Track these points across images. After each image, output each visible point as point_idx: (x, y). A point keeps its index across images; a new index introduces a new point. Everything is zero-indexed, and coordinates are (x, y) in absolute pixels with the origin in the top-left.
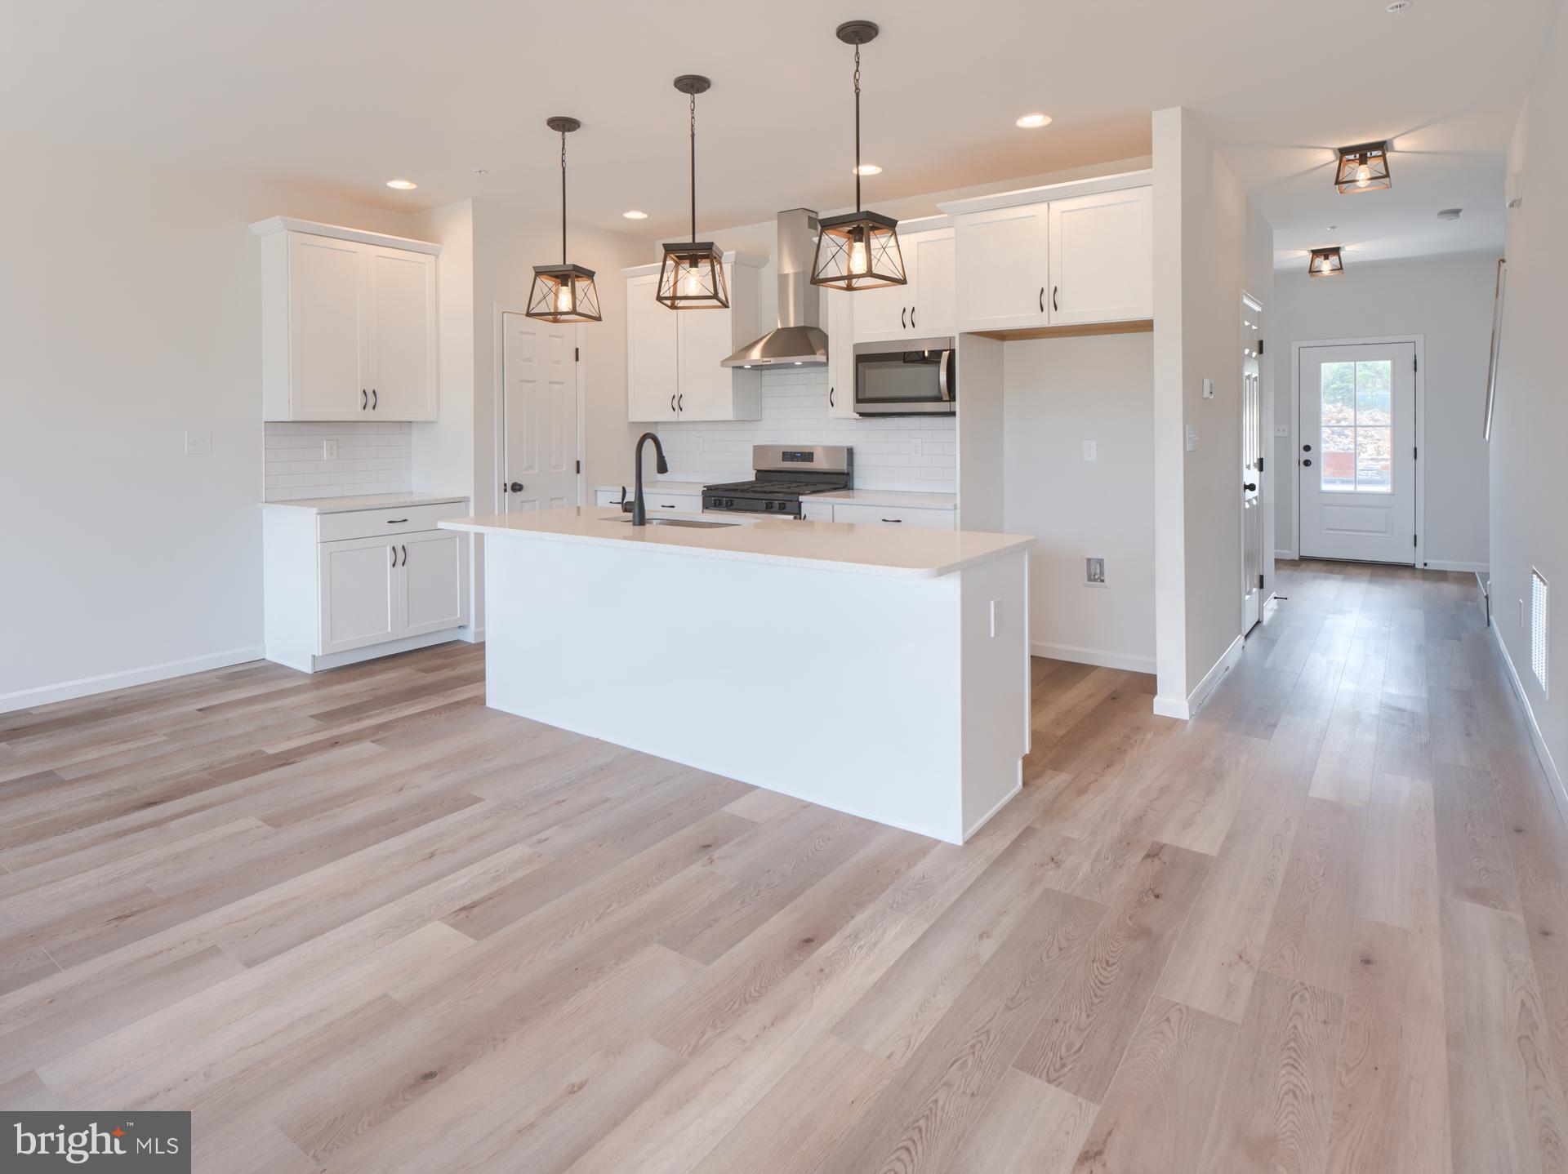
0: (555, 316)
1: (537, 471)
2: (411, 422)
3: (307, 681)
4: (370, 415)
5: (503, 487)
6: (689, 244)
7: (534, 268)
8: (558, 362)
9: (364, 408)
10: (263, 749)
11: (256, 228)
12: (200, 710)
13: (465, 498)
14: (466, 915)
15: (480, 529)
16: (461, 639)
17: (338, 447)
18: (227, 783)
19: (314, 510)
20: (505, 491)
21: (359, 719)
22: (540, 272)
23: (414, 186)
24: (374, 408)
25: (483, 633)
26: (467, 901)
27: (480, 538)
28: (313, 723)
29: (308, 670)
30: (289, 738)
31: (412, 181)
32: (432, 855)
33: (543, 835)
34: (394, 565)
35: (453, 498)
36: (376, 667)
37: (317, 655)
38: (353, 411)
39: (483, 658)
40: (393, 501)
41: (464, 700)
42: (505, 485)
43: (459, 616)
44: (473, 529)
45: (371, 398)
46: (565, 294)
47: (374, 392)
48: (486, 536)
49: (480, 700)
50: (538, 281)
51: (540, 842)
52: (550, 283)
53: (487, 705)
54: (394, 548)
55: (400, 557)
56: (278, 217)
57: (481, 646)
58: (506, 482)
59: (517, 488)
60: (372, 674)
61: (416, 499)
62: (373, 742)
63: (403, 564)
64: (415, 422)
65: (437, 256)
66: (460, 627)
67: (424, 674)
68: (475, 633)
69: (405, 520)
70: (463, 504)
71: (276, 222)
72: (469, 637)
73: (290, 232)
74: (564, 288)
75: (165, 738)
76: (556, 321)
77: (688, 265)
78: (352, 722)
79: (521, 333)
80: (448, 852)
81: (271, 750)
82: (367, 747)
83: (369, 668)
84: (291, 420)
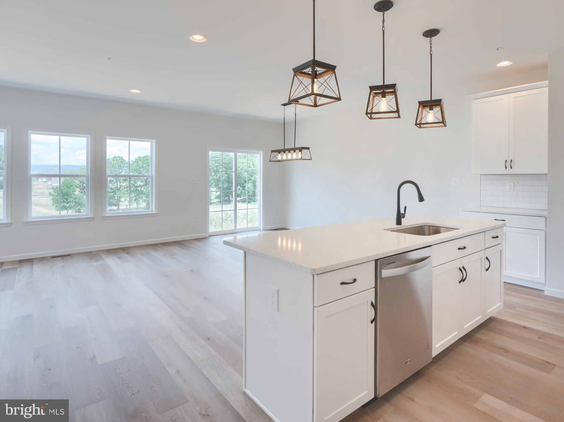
6: (382, 85)
24: (511, 168)
77: (381, 97)
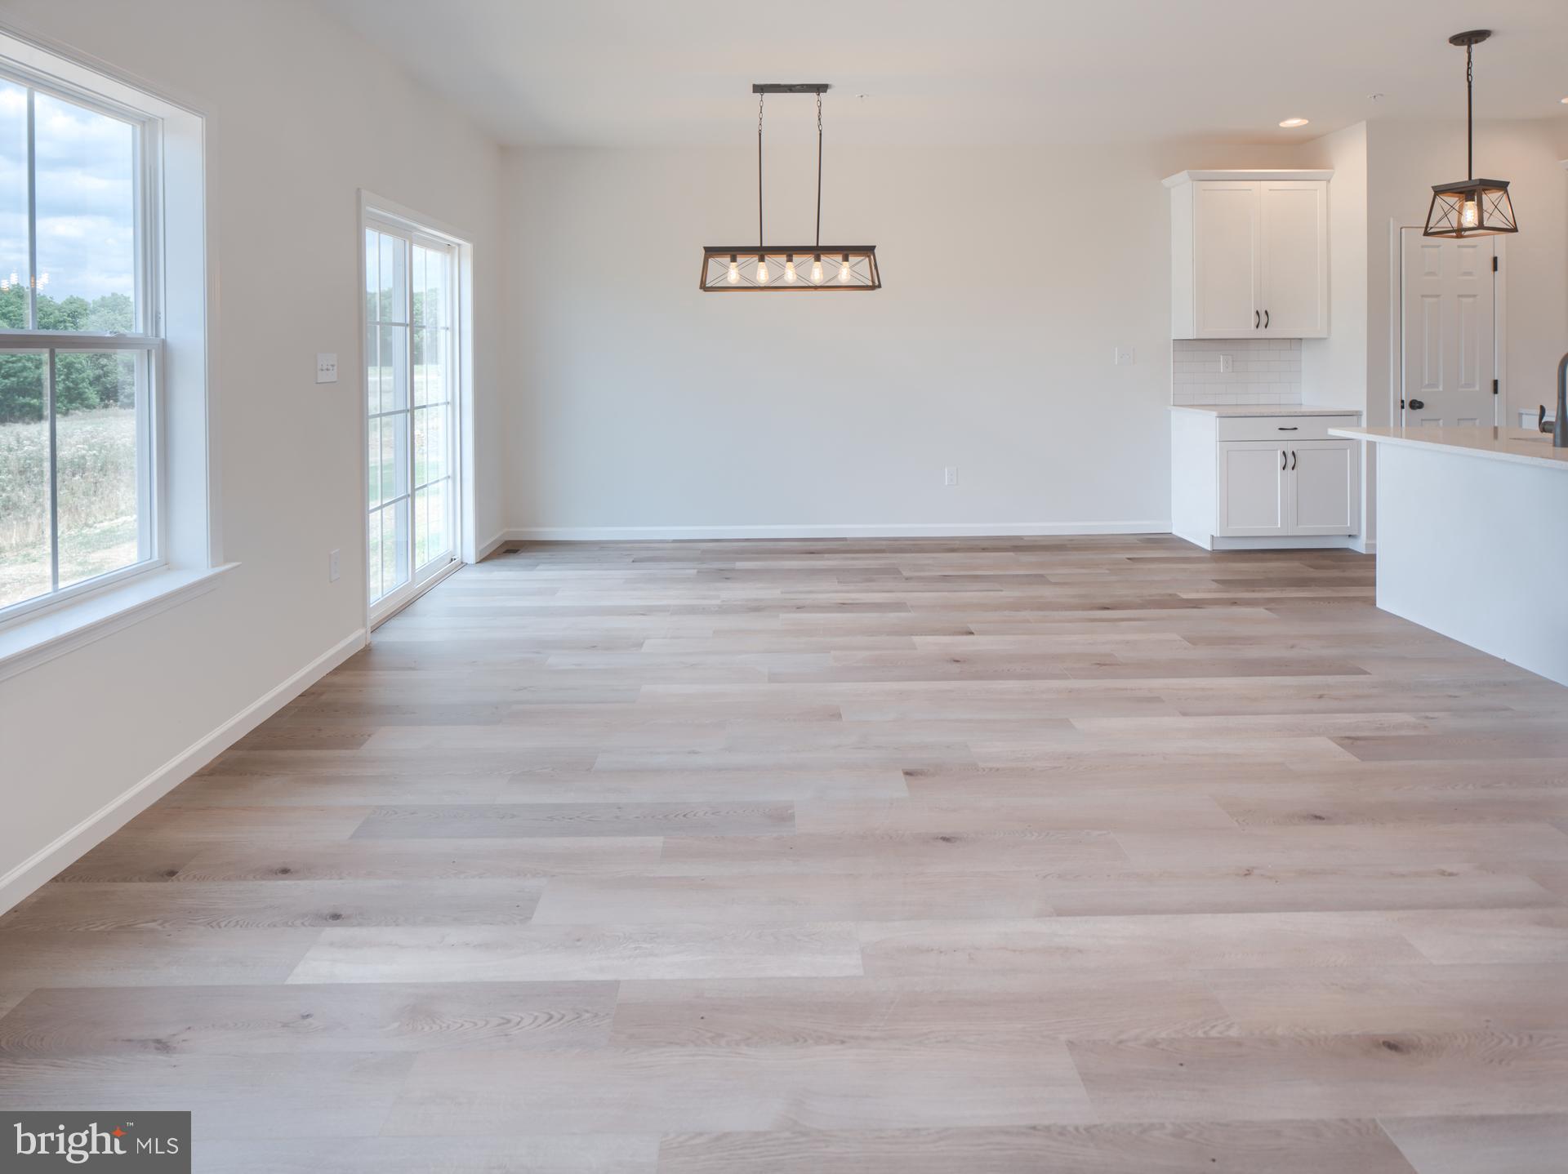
0: (1460, 232)
1: (1441, 389)
2: (1301, 339)
3: (1208, 555)
4: (1262, 333)
5: (1400, 404)
7: (1433, 187)
8: (1470, 274)
9: (1257, 327)
10: (1179, 594)
11: (1166, 182)
12: (1129, 559)
13: (1357, 412)
14: (1350, 742)
15: (1372, 438)
16: (1351, 547)
17: (1233, 361)
18: (1154, 608)
19: (1215, 414)
20: (1402, 407)
21: (1254, 591)
22: (1439, 191)
23: (1306, 122)
24: (1266, 327)
25: (1374, 546)
26: (1353, 734)
27: (1372, 446)
28: (1215, 586)
29: (1208, 547)
30: (1197, 592)
31: (1303, 118)
32: (1321, 697)
33: (1430, 715)
34: (1284, 469)
35: (1344, 412)
36: (1268, 556)
37: (1215, 535)
38: (1247, 329)
39: (1374, 567)
40: (1284, 410)
41: (1353, 597)
42: (1402, 401)
43: (1349, 524)
44: (1364, 437)
45: (1263, 318)
46: (1470, 209)
47: (1266, 312)
48: (1378, 445)
49: (1372, 601)
50: (1438, 200)
51: (1427, 718)
52: (1452, 200)
53: (1377, 606)
54: (1284, 453)
55: (1291, 461)
56: (1186, 171)
57: (1372, 558)
58: (1404, 399)
59: (1416, 405)
60: (1262, 560)
61: (1305, 409)
62: (1267, 609)
63: (1293, 468)
64: (1306, 339)
65: (1329, 181)
66: (1350, 536)
67: (1312, 570)
68: (1366, 544)
69: (1296, 429)
70: (1355, 417)
71: (1183, 176)
72: (1360, 546)
73: (1195, 183)
74: (1470, 204)
75: (1107, 572)
76: (1460, 236)
78: (1247, 591)
79: (1423, 247)
80: (1336, 699)
81: (1185, 596)
82: (1261, 612)
83: (1260, 555)
84: (1195, 338)
